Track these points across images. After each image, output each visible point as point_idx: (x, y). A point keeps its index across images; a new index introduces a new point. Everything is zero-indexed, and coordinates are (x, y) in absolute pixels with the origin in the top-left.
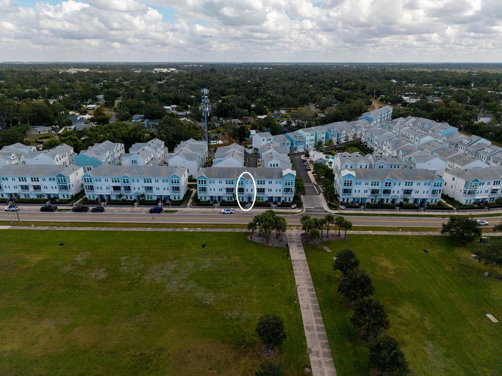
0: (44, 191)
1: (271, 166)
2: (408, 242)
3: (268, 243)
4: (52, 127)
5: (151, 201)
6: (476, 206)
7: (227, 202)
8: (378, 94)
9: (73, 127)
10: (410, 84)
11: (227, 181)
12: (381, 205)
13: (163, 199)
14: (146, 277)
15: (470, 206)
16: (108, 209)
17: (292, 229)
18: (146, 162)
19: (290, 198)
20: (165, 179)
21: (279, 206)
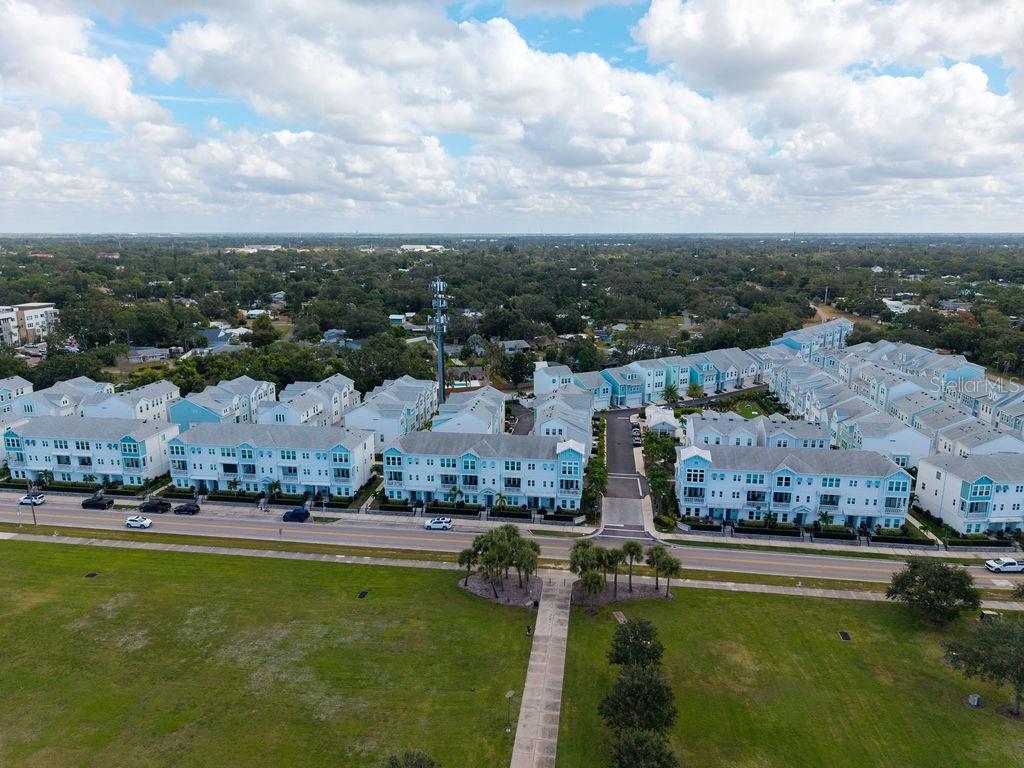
0: (97, 469)
1: (548, 433)
2: (810, 612)
3: (496, 597)
4: (171, 350)
5: (294, 497)
6: (993, 538)
7: (442, 505)
8: (834, 294)
9: (206, 351)
10: (912, 276)
11: (442, 460)
12: (770, 527)
13: (316, 492)
14: (222, 651)
15: (976, 537)
16: (208, 508)
17: (561, 569)
18: (305, 418)
19: (573, 502)
20: (321, 453)
21: (547, 518)
